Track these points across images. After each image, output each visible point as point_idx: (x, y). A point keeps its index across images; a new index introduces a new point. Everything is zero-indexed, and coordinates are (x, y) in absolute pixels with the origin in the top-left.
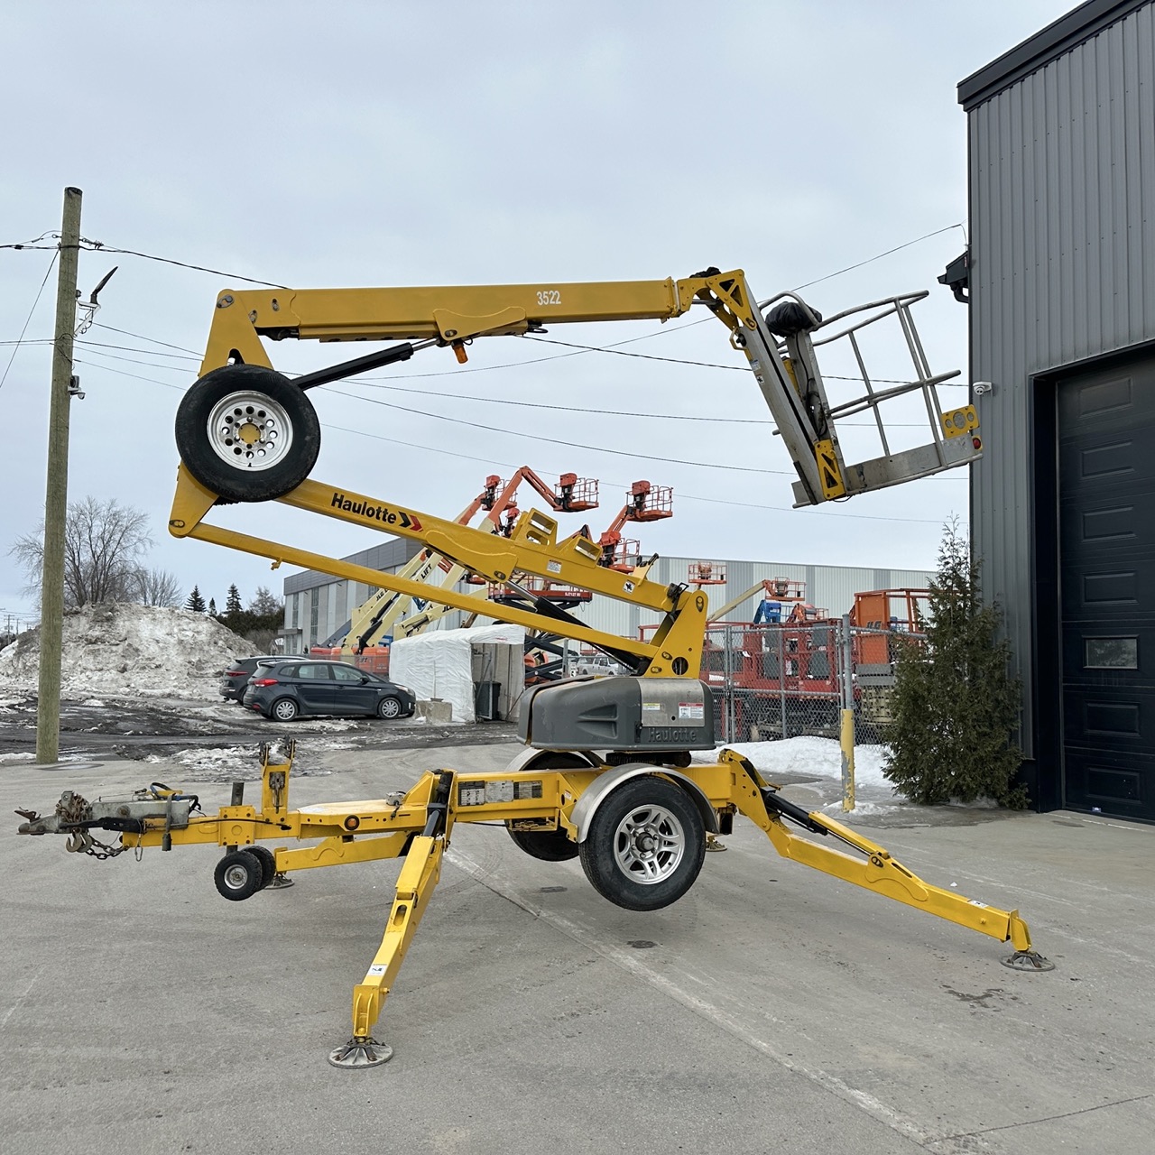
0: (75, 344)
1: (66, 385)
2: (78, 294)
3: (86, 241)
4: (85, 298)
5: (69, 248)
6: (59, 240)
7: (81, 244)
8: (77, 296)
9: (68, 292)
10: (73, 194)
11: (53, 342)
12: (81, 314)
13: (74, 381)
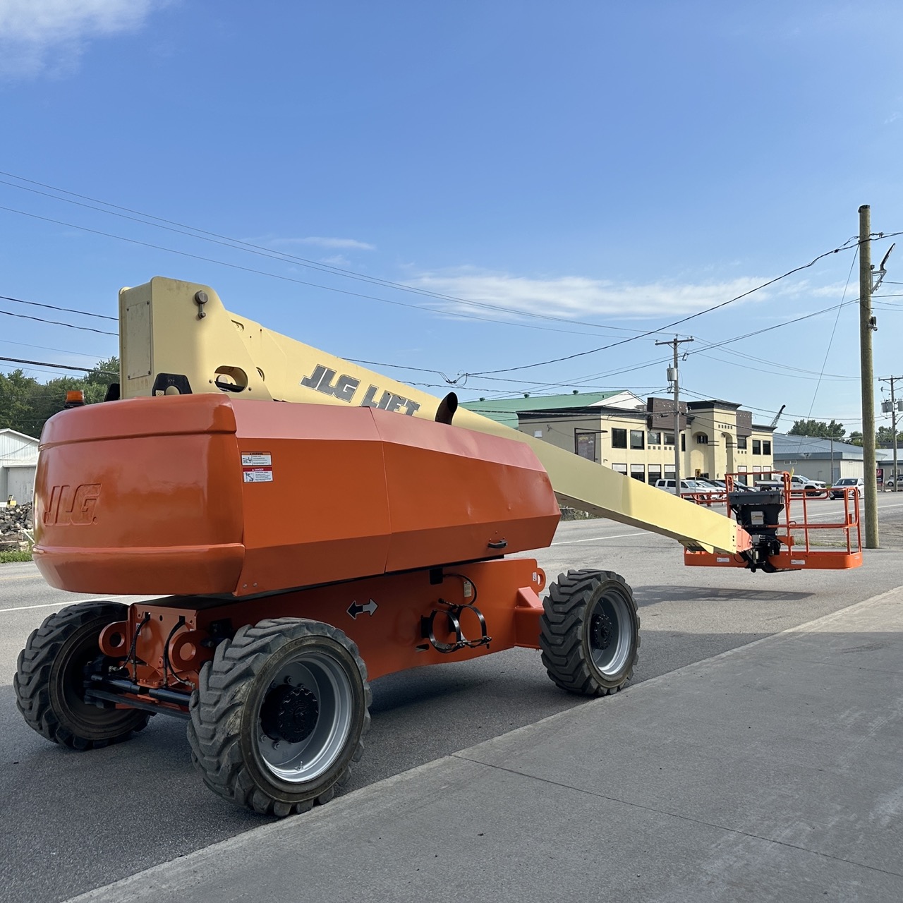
0: (871, 299)
1: (868, 324)
2: (872, 267)
3: (873, 234)
4: (877, 268)
5: (864, 242)
6: (859, 239)
7: (871, 237)
8: (872, 269)
9: (866, 269)
10: (864, 210)
11: (859, 301)
12: (875, 278)
13: (873, 321)
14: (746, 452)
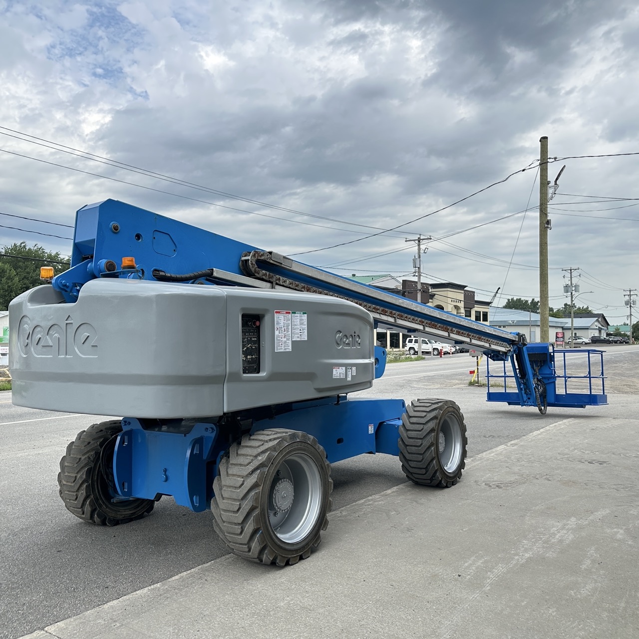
0: (548, 206)
1: (545, 224)
2: (549, 183)
3: (550, 158)
4: (552, 184)
9: (544, 183)
10: (544, 140)
11: (539, 207)
13: (548, 222)
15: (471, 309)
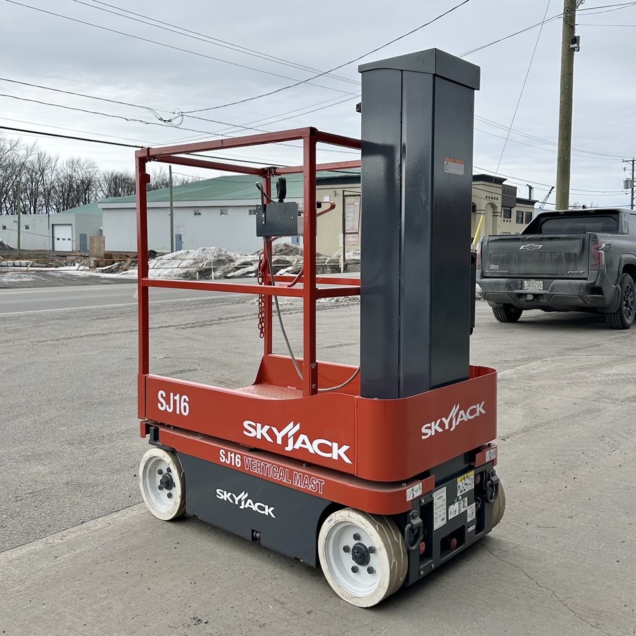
1: (571, 42)
14: (510, 221)
15: (511, 208)
